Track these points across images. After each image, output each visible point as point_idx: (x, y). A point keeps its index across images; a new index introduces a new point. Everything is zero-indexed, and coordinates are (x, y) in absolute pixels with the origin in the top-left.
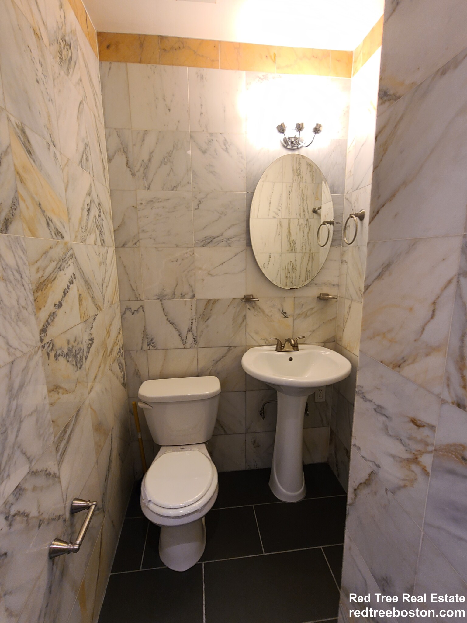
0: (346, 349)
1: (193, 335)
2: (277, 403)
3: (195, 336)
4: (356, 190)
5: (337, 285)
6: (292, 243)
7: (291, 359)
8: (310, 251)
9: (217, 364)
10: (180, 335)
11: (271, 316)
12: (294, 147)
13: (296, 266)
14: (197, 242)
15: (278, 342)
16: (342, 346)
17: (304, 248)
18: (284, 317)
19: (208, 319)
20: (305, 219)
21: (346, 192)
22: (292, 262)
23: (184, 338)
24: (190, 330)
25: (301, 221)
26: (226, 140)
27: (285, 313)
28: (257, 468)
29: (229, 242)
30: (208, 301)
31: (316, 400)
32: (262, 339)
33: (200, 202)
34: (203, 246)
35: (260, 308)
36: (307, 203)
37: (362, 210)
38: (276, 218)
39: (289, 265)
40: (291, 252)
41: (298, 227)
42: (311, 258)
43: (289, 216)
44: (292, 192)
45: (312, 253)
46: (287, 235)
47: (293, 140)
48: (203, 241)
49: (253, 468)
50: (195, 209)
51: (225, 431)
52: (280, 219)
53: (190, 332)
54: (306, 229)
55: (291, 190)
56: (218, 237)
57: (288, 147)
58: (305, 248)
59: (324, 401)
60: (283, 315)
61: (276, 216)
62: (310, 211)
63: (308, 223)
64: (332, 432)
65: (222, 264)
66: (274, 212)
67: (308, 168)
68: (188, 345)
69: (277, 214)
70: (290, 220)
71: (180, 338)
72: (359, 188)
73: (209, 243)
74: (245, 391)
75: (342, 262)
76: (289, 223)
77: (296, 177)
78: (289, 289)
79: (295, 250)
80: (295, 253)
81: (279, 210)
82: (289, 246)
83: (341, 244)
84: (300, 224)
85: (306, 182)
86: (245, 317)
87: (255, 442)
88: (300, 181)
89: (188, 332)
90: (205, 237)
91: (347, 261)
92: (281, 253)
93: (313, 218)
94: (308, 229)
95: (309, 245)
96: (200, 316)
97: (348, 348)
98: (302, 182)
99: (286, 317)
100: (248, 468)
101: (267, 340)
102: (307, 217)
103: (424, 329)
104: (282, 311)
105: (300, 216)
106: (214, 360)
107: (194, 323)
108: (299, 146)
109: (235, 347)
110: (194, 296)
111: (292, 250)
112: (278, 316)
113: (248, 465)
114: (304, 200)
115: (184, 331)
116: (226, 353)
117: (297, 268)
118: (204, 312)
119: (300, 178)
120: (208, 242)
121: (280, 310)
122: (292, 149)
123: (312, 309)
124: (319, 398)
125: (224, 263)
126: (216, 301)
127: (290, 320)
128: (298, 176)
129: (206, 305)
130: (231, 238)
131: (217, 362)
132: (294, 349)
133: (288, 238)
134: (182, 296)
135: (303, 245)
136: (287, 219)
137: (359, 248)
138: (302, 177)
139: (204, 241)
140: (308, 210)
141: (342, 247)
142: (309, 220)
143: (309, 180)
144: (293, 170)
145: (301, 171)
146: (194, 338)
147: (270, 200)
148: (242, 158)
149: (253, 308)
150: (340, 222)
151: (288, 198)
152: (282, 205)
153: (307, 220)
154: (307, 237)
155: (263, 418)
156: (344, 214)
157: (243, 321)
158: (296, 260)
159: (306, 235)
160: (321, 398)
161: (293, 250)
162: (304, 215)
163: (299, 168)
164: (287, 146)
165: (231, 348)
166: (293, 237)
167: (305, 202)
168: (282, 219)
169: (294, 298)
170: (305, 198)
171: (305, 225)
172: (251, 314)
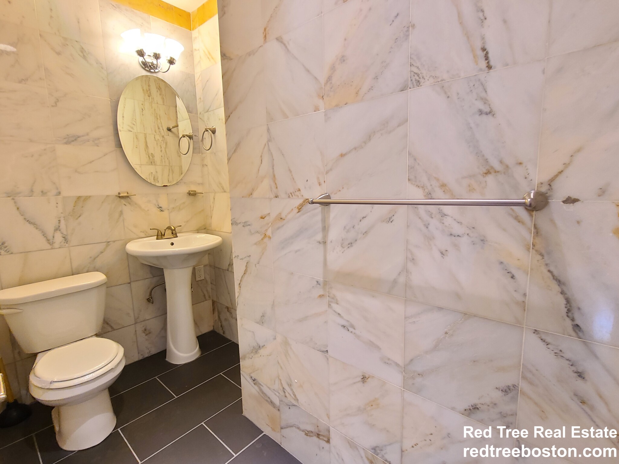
0: (216, 231)
1: (62, 234)
2: (165, 284)
3: (65, 235)
4: (207, 112)
5: (201, 184)
6: (151, 156)
7: (172, 244)
8: (169, 164)
9: (95, 261)
10: (44, 235)
11: (148, 210)
12: (152, 70)
13: (158, 177)
14: (58, 139)
15: (158, 231)
16: (212, 230)
17: (163, 161)
18: (160, 211)
19: (80, 216)
20: (161, 136)
21: (199, 113)
22: (153, 173)
23: (50, 237)
24: (57, 229)
25: (158, 137)
26: (83, 48)
27: (161, 207)
28: (151, 355)
29: (96, 142)
30: (78, 198)
31: (198, 279)
32: (141, 232)
33: (58, 100)
34: (66, 143)
35: (136, 204)
36: (161, 121)
37: (213, 127)
38: (131, 131)
39: (150, 176)
40: (151, 164)
41: (155, 142)
42: (171, 170)
43: (144, 131)
44: (145, 110)
45: (172, 166)
46: (145, 149)
47: (150, 64)
48: (65, 138)
49: (146, 355)
50: (53, 106)
51: (112, 327)
52: (136, 133)
53: (58, 231)
54: (163, 145)
55: (143, 108)
56: (83, 136)
57: (147, 69)
58: (165, 162)
59: (204, 278)
60: (159, 209)
61: (131, 130)
62: (165, 129)
63: (164, 139)
64: (214, 302)
65: (91, 162)
66: (129, 126)
67: (157, 91)
68: (56, 245)
69: (132, 128)
70: (146, 135)
71: (45, 238)
72: (209, 110)
73: (73, 141)
74: (130, 283)
75: (203, 166)
76: (145, 137)
77: (147, 97)
78: (163, 186)
79: (154, 162)
80: (155, 165)
81: (134, 125)
82: (148, 158)
83: (200, 152)
84: (157, 140)
85: (157, 103)
86: (121, 213)
87: (145, 330)
88: (152, 101)
89: (55, 231)
90: (68, 135)
91: (206, 164)
92: (141, 165)
93: (168, 135)
94: (165, 145)
95: (168, 159)
96: (69, 213)
97: (217, 230)
98: (153, 102)
99: (162, 211)
100: (141, 358)
101: (146, 232)
102: (163, 134)
103: (259, 170)
104: (157, 206)
105: (156, 132)
106: (91, 257)
107: (63, 222)
108: (156, 71)
109: (114, 241)
110: (59, 193)
111: (151, 162)
112: (155, 210)
113: (141, 355)
114: (158, 118)
115: (50, 230)
116: (105, 249)
117: (159, 179)
118: (74, 209)
119: (152, 98)
120: (71, 140)
121: (156, 205)
122: (150, 71)
123: (184, 203)
124: (199, 277)
125: (93, 161)
126: (87, 198)
127: (166, 213)
128: (149, 96)
129: (76, 202)
130: (99, 139)
131: (95, 259)
132: (173, 236)
133: (145, 150)
134: (43, 193)
135: (162, 158)
136: (142, 133)
137: (215, 153)
138: (153, 98)
139: (67, 139)
140: (163, 128)
141: (202, 154)
142: (165, 137)
143: (160, 102)
144: (143, 90)
145: (152, 93)
146: (63, 237)
147: (123, 114)
148: (102, 68)
149: (129, 203)
150: (198, 135)
151: (142, 115)
152: (136, 120)
153: (163, 137)
154: (165, 151)
155: (153, 303)
156: (199, 129)
157: (120, 216)
158: (157, 172)
159: (163, 149)
160: (201, 276)
161: (153, 162)
162: (160, 132)
163: (149, 89)
164: (145, 68)
165: (109, 243)
166: (151, 151)
167: (159, 121)
168: (138, 133)
169: (167, 194)
170: (158, 117)
171: (162, 141)
172: (127, 210)
